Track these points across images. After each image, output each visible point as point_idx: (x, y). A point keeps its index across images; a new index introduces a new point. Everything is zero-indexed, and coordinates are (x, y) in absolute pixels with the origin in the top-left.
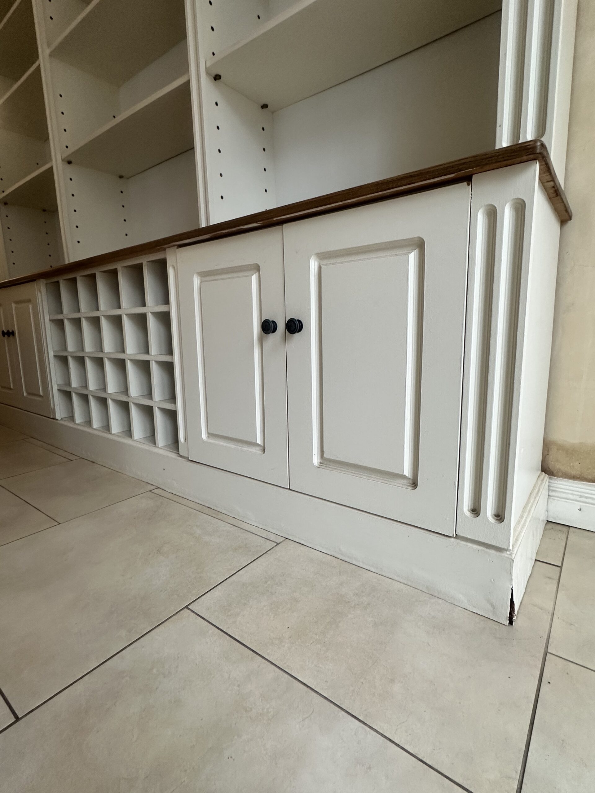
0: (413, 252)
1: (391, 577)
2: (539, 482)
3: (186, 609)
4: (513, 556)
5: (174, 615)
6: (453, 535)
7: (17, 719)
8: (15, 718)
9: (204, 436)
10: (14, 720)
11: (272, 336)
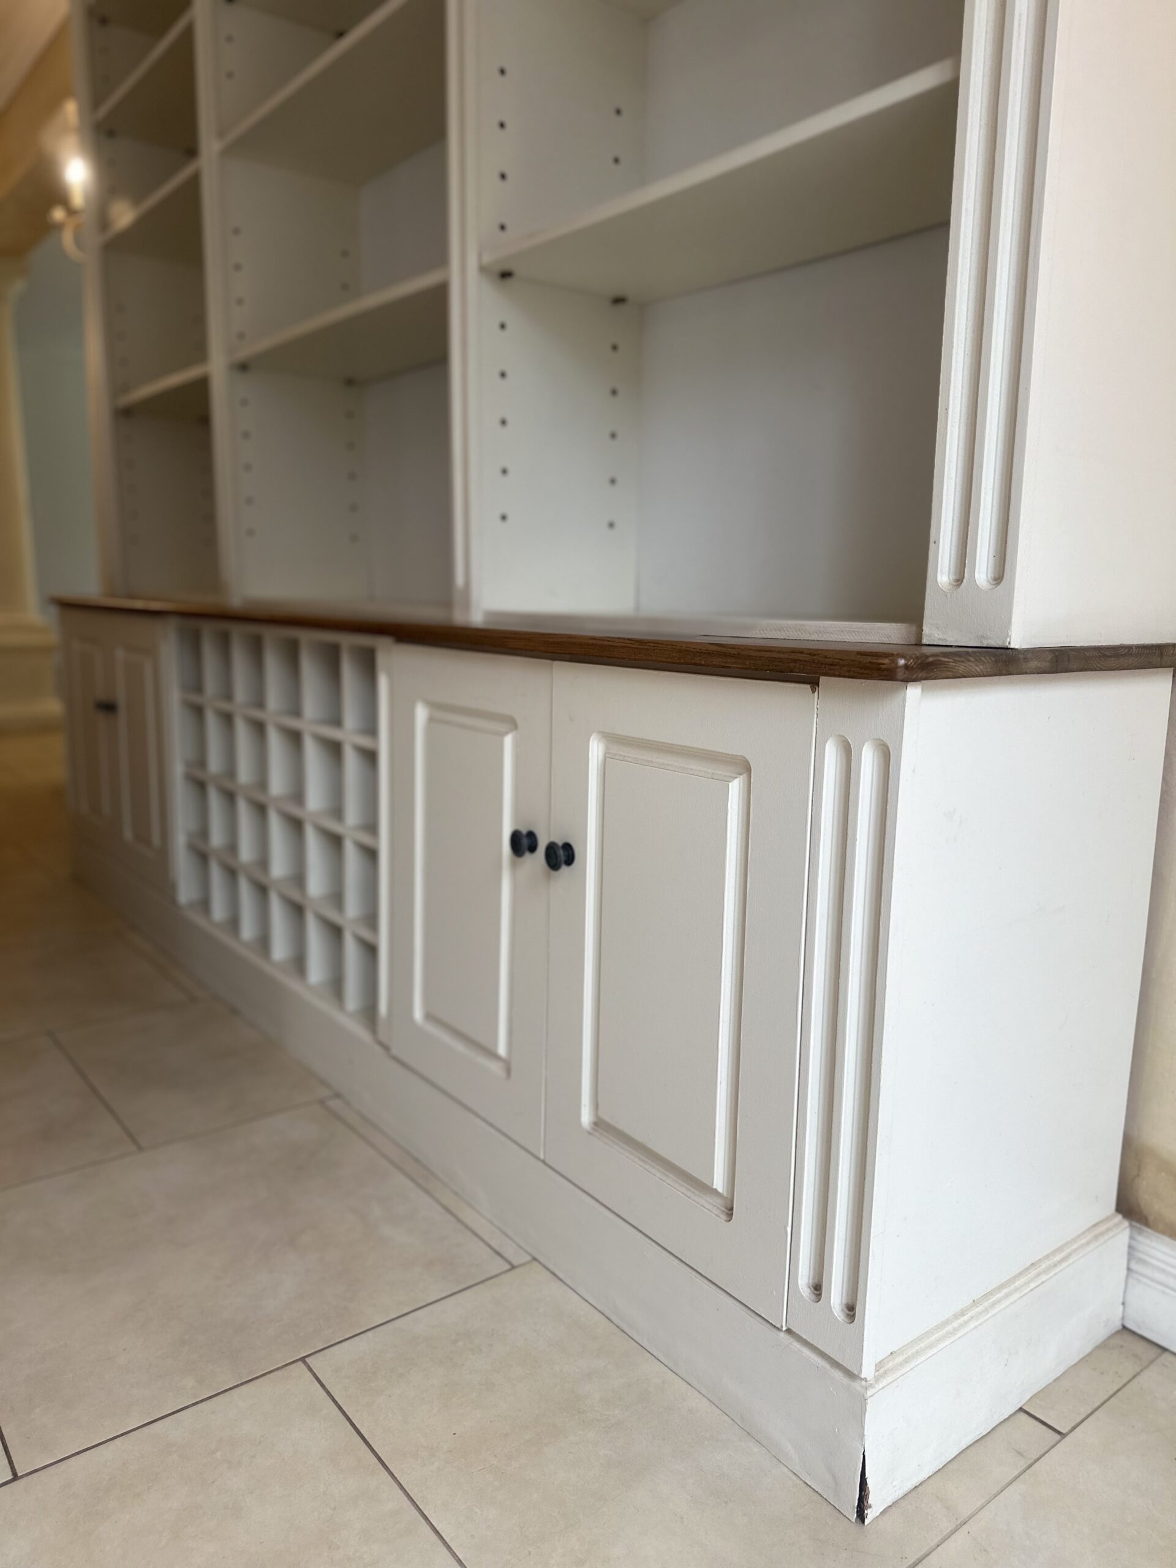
0: (738, 779)
1: (690, 1381)
2: (1089, 1237)
3: (300, 1363)
4: (870, 1393)
5: (277, 1369)
6: (782, 1326)
7: (16, 1477)
8: (13, 1474)
9: (418, 1014)
10: (10, 1477)
11: (528, 856)
